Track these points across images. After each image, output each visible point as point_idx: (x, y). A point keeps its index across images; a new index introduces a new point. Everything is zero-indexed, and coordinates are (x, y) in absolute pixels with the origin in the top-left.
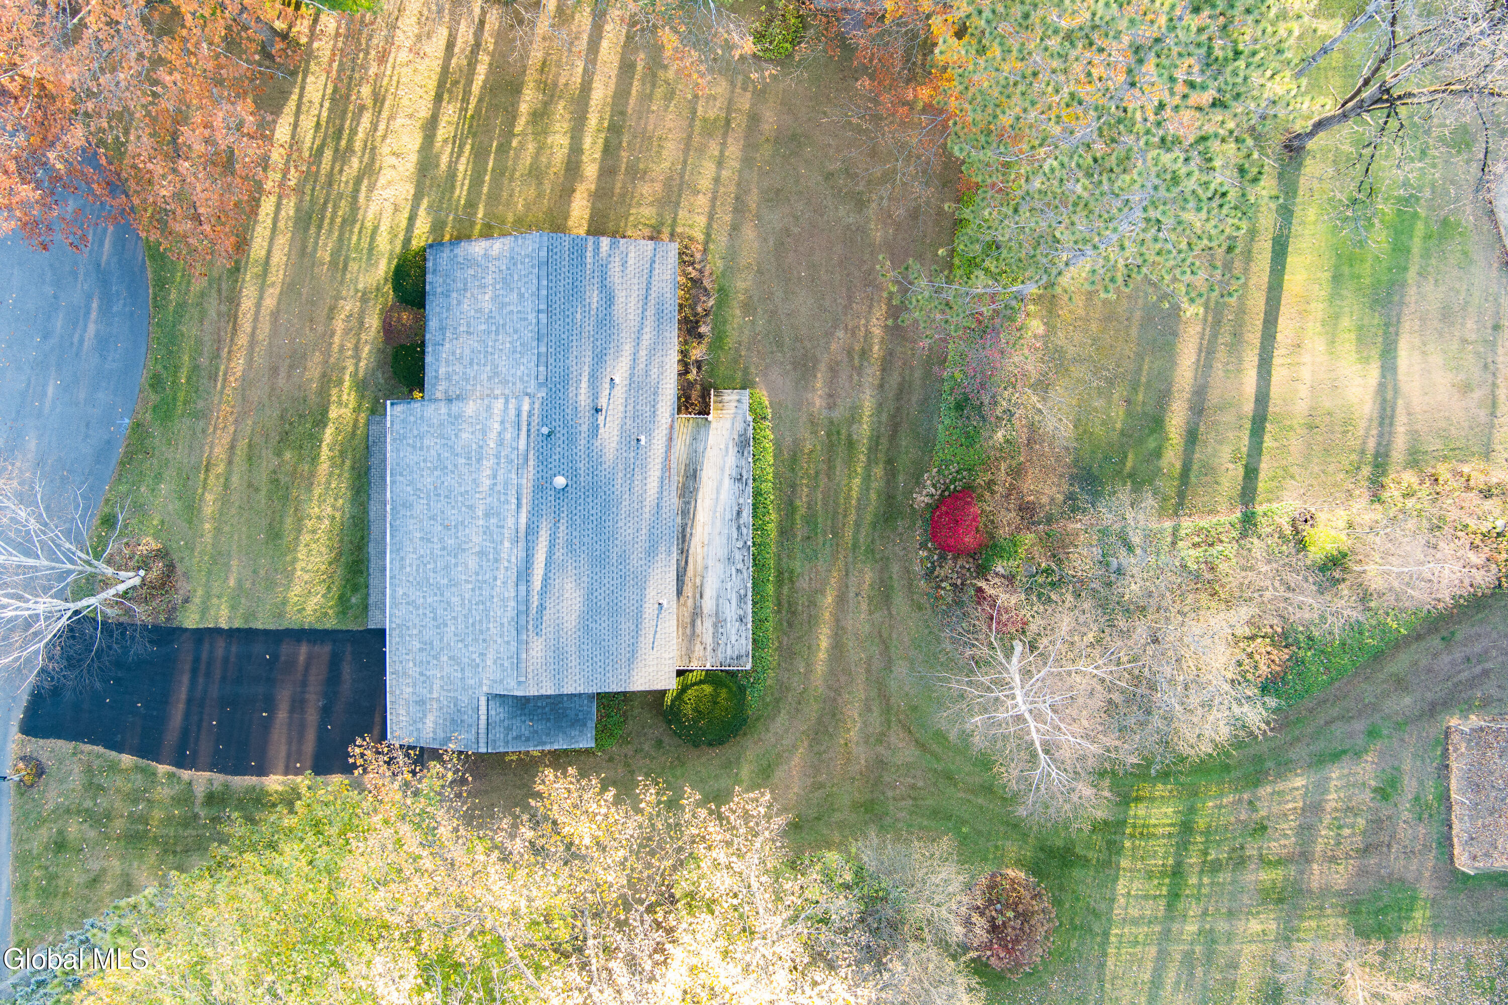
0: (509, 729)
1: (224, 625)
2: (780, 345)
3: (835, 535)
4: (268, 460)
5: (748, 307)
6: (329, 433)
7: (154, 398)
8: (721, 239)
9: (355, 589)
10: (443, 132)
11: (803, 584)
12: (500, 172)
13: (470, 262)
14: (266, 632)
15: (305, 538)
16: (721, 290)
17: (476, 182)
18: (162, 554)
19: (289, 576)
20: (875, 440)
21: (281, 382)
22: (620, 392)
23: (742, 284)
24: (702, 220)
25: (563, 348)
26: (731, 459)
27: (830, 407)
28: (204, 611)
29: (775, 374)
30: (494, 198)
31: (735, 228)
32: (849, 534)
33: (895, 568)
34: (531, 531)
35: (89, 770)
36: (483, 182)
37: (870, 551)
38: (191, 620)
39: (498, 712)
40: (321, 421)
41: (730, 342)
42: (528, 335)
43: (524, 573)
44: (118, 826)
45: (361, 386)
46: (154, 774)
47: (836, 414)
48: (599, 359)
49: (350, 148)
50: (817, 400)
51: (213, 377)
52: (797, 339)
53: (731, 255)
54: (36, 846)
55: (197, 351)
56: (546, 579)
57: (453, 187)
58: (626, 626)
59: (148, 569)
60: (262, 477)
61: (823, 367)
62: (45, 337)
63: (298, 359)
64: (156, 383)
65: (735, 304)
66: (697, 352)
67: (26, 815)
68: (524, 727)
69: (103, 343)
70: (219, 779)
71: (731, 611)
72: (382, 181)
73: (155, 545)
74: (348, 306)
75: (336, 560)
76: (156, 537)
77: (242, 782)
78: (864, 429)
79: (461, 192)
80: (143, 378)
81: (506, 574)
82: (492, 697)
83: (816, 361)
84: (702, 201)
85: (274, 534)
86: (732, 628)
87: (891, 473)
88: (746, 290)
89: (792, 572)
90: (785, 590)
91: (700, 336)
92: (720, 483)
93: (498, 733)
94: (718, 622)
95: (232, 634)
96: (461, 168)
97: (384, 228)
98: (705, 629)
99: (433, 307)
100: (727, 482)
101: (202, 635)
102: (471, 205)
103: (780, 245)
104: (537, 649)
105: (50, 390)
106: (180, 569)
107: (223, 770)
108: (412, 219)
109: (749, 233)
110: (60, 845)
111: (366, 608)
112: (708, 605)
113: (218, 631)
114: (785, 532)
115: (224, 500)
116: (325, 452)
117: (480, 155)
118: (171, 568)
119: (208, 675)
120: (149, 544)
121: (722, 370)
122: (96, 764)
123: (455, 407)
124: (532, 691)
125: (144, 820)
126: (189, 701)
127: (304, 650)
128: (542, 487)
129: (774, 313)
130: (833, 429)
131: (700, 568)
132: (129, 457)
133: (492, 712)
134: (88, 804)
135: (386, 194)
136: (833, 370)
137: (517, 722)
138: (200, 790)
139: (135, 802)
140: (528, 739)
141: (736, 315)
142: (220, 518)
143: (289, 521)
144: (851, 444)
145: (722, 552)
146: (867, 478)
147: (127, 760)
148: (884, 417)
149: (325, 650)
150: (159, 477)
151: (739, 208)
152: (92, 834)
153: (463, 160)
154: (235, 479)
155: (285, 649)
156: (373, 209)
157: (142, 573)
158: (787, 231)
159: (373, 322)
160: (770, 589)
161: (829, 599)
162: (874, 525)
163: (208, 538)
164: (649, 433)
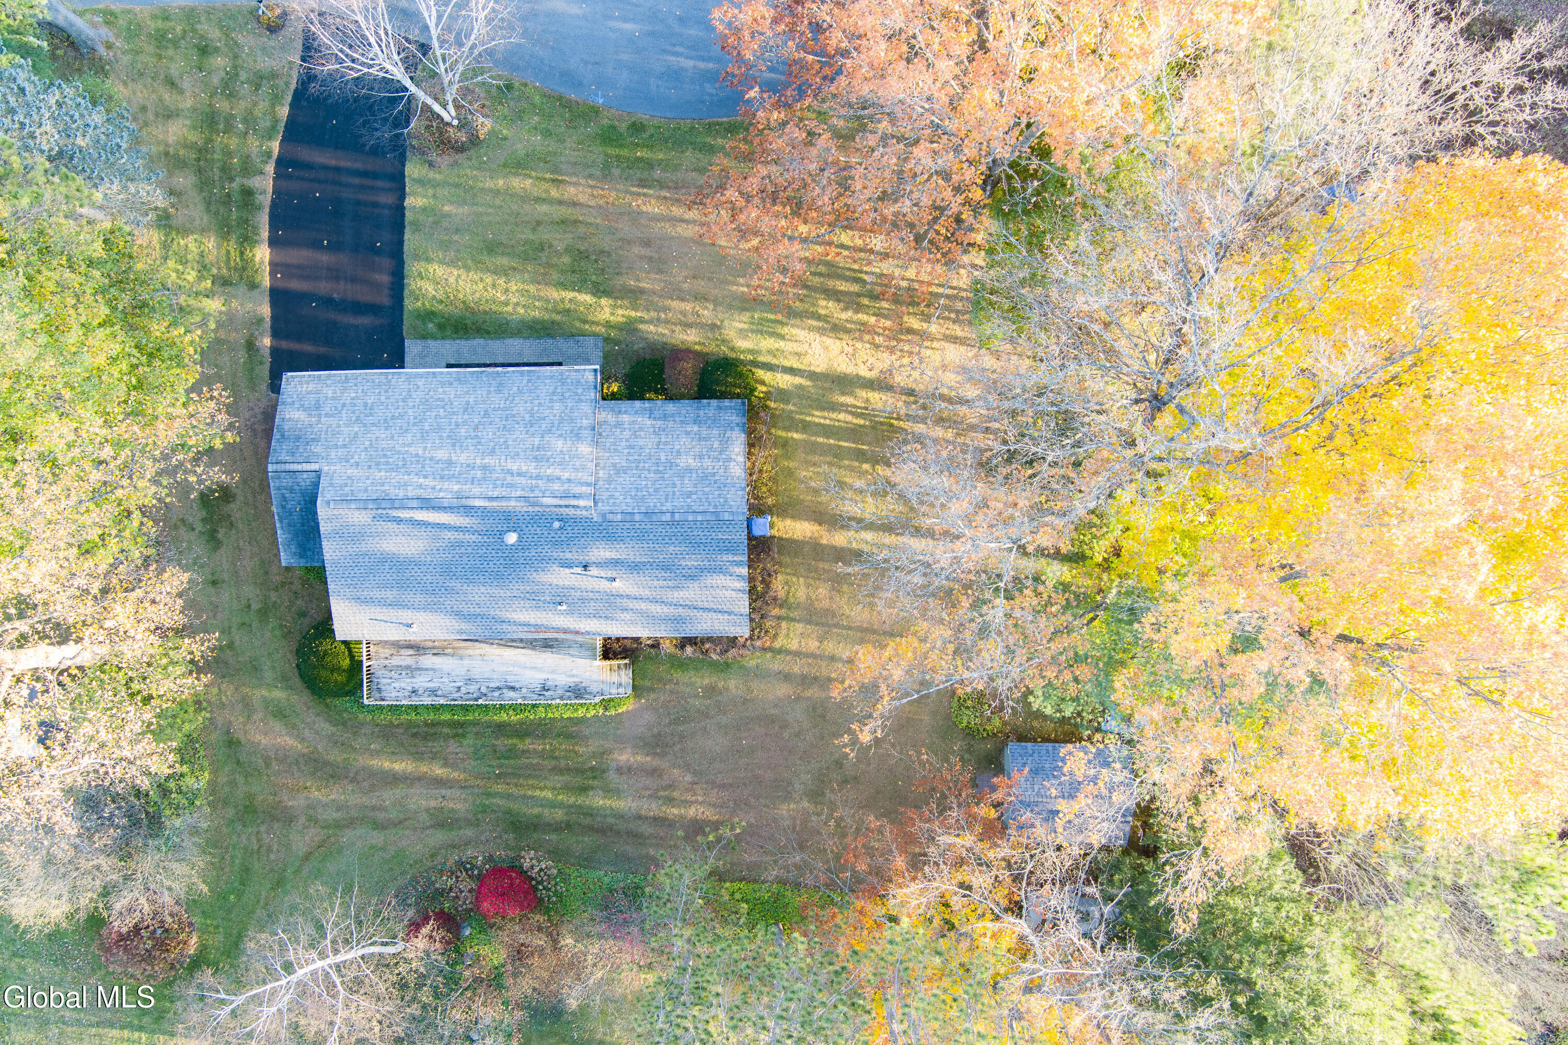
0: (291, 490)
1: (408, 202)
2: (676, 722)
3: (499, 776)
4: (560, 240)
5: (711, 690)
6: (587, 298)
7: (623, 127)
8: (776, 665)
9: (441, 327)
10: (876, 398)
11: (453, 746)
12: (838, 454)
13: (725, 443)
14: (401, 243)
15: (489, 280)
16: (727, 665)
17: (827, 431)
18: (475, 141)
19: (452, 263)
20: (589, 813)
21: (637, 250)
22: (605, 585)
23: (733, 685)
24: (794, 645)
25: (641, 536)
26: (563, 680)
27: (619, 770)
28: (421, 182)
29: (649, 717)
30: (813, 448)
31: (787, 677)
32: (500, 788)
33: (469, 833)
34: (468, 510)
35: (274, 75)
36: (828, 437)
37: (484, 810)
38: (413, 170)
39: (305, 481)
40: (599, 291)
41: (677, 675)
42: (652, 502)
43: (427, 504)
44: (222, 105)
45: (629, 327)
46: (270, 139)
47: (612, 776)
48: (635, 567)
49: (859, 308)
50: (624, 757)
51: (642, 183)
52: (682, 737)
53: (760, 673)
54: (203, 27)
55: (665, 165)
56: (426, 524)
57: (823, 409)
58: (390, 595)
59: (459, 128)
60: (545, 234)
61: (656, 762)
62: (681, 20)
63: (658, 265)
64: (637, 128)
65: (714, 679)
66: (667, 645)
67: (232, 17)
68: (295, 504)
69: (675, 75)
70: (266, 200)
71: (421, 682)
72: (829, 341)
73: (482, 134)
74: (707, 313)
75: (467, 308)
76: (492, 132)
77: (263, 220)
78: (598, 801)
79: (818, 417)
80: (642, 116)
81: (429, 486)
82: (318, 473)
83: (662, 755)
84: (813, 645)
85: (492, 248)
86: (406, 683)
87: (557, 828)
88: (727, 689)
89: (464, 736)
90: (446, 730)
91: (683, 647)
92: (540, 670)
93: (287, 481)
94: (412, 671)
95: (400, 210)
96: (842, 416)
97: (782, 344)
98: (405, 658)
99: (685, 408)
100: (540, 677)
101: (398, 181)
102: (806, 427)
103: (773, 720)
104: (359, 518)
105: (629, 26)
106: (460, 158)
107: (274, 205)
108: (791, 371)
109: (783, 690)
110: (204, 50)
111: (424, 337)
113: (402, 196)
114: (500, 729)
115: (525, 198)
116: (569, 295)
117: (853, 433)
118: (461, 149)
119: (362, 187)
120: (484, 127)
121: (650, 667)
122: (280, 83)
123: (586, 433)
124: (322, 512)
125: (229, 129)
126: (337, 169)
127: (384, 279)
128: (510, 520)
129: (707, 716)
130: (598, 772)
131: (461, 652)
132: (567, 104)
133: (305, 476)
134: (243, 76)
135: (816, 346)
136: (654, 772)
137: (298, 497)
138: (256, 182)
139: (245, 121)
140: (283, 507)
141: (703, 679)
142: (508, 193)
143: (504, 261)
144: (584, 789)
145: (476, 674)
146: (553, 805)
147: (284, 112)
148: (611, 820)
149: (385, 299)
150: (547, 133)
151: (806, 680)
152: (216, 80)
153: (849, 418)
154: (544, 208)
155: (386, 262)
156: (801, 334)
157: (455, 122)
158: (784, 726)
159: (691, 338)
160: (446, 716)
161: (439, 771)
162: (509, 812)
163: (489, 184)
164: (570, 613)
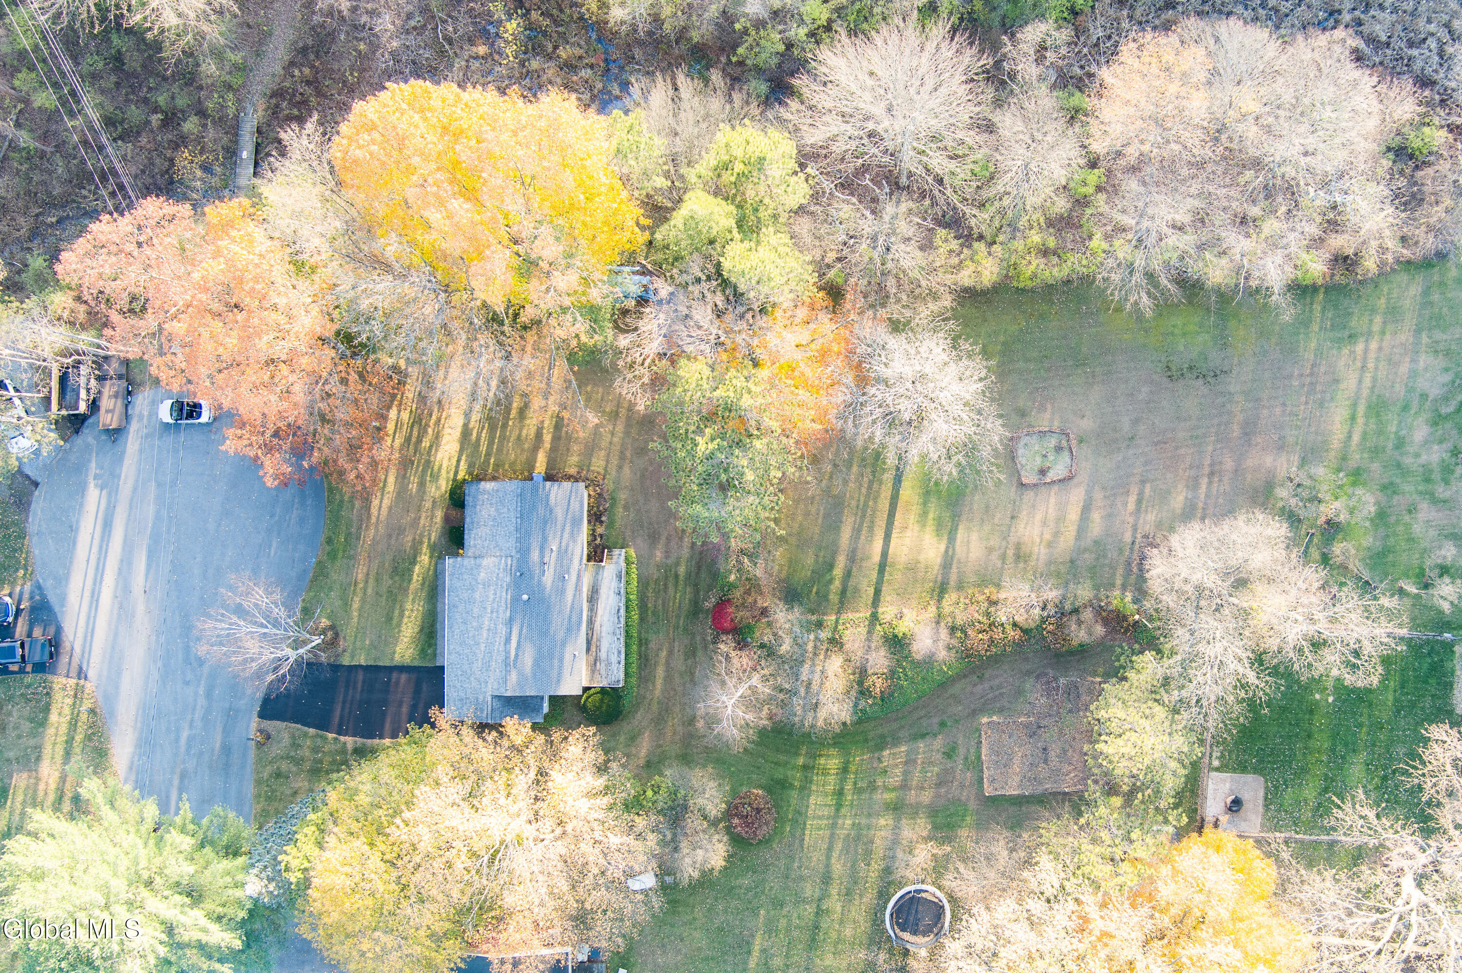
0: (502, 712)
1: (363, 663)
2: (642, 526)
3: (667, 621)
4: (387, 582)
5: (626, 508)
6: (417, 569)
7: (328, 548)
8: (613, 472)
9: (430, 646)
10: (475, 417)
11: (652, 645)
12: (503, 438)
13: (485, 491)
14: (385, 667)
15: (405, 620)
16: (613, 498)
17: (491, 442)
18: (332, 627)
19: (397, 639)
20: (688, 576)
21: (393, 542)
22: (555, 555)
23: (623, 496)
24: (602, 463)
25: (528, 534)
26: (614, 584)
27: (667, 557)
28: (353, 657)
29: (639, 541)
30: (500, 450)
31: (620, 468)
32: (674, 620)
33: (698, 638)
34: (512, 620)
35: (293, 737)
36: (494, 443)
37: (685, 630)
38: (346, 661)
39: (497, 704)
40: (413, 562)
41: (617, 525)
42: (512, 528)
43: (508, 640)
44: (307, 765)
45: (433, 546)
46: (326, 739)
47: (669, 562)
48: (545, 539)
49: (427, 425)
50: (659, 555)
51: (358, 539)
52: (650, 524)
53: (617, 482)
54: (265, 775)
55: (349, 526)
56: (519, 642)
57: (479, 445)
58: (558, 664)
59: (326, 635)
60: (384, 589)
61: (663, 538)
62: (272, 516)
63: (401, 531)
64: (329, 541)
65: (619, 506)
66: (600, 530)
67: (261, 759)
68: (509, 711)
69: (302, 520)
70: (359, 740)
71: (614, 659)
72: (444, 441)
73: (328, 623)
74: (428, 505)
75: (421, 630)
76: (329, 618)
77: (369, 742)
78: (682, 570)
79: (483, 449)
80: (322, 538)
81: (500, 640)
82: (493, 696)
83: (660, 535)
84: (603, 453)
85: (389, 619)
86: (614, 666)
87: (697, 592)
88: (625, 499)
89: (646, 640)
90: (643, 649)
91: (601, 522)
92: (609, 596)
93: (497, 714)
94: (608, 664)
95: (368, 669)
96: (483, 435)
97: (444, 466)
98: (601, 667)
99: (468, 511)
100: (612, 596)
101: (352, 669)
102: (488, 455)
103: (643, 476)
104: (514, 677)
105: (274, 544)
106: (342, 635)
107: (362, 737)
108: (459, 461)
109: (626, 470)
110: (278, 775)
111: (435, 655)
112: (603, 654)
113: (360, 666)
114: (642, 619)
115: (363, 601)
116: (415, 577)
117: (492, 429)
118: (337, 635)
119: (355, 688)
120: (324, 622)
121: (612, 539)
122: (297, 734)
123: (478, 561)
124: (512, 694)
125: (321, 762)
126: (344, 702)
127: (404, 677)
128: (516, 600)
129: (639, 511)
130: (668, 568)
131: (599, 636)
132: (315, 579)
133: (493, 703)
134: (293, 754)
135: (447, 448)
136: (668, 539)
137: (506, 709)
138: (350, 747)
139: (317, 752)
141: (620, 511)
142: (360, 610)
143: (397, 612)
144: (677, 576)
145: (611, 630)
146: (684, 593)
147: (312, 731)
148: (693, 563)
149: (414, 676)
150: (331, 589)
151: (622, 457)
152: (294, 769)
153: (484, 431)
154: (370, 591)
155: (395, 675)
156: (440, 455)
157: (323, 637)
158: (646, 469)
159: (439, 515)
160: (635, 648)
161: (664, 654)
162: (687, 617)
163: (355, 620)
164: (570, 574)
